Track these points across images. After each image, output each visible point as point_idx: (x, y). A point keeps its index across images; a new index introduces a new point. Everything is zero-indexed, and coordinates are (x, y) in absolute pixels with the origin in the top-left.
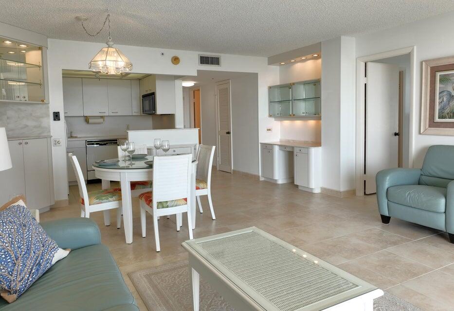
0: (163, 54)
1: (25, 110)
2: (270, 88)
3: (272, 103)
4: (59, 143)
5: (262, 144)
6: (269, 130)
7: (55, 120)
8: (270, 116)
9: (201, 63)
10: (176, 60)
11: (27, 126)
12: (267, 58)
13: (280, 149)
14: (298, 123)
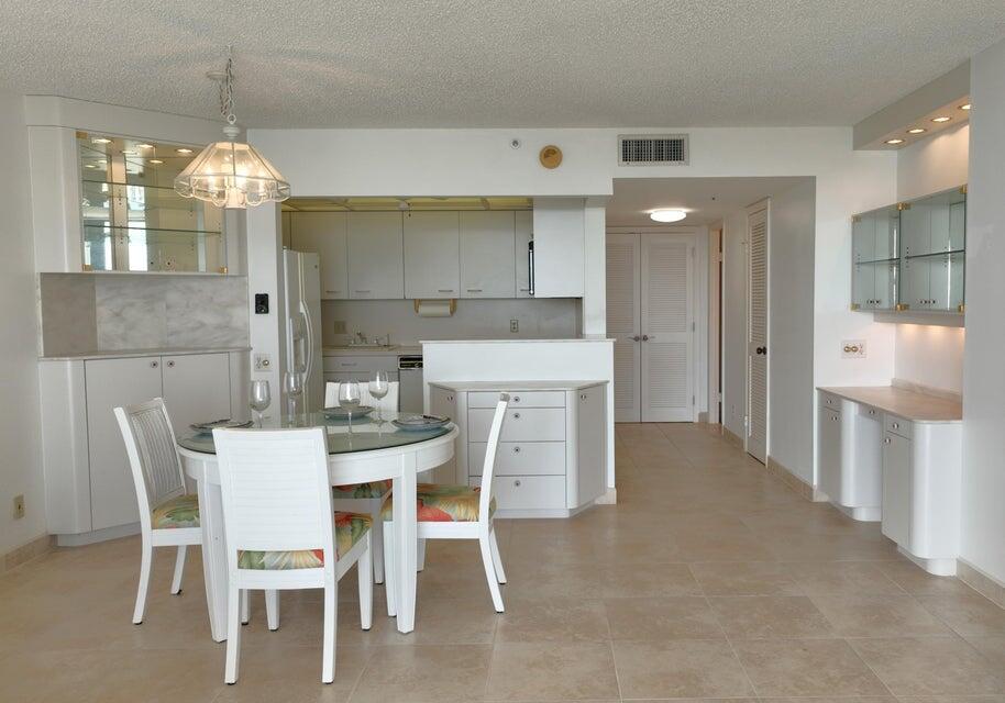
0: (515, 143)
1: (200, 291)
2: (857, 219)
3: (863, 268)
4: (266, 363)
5: (824, 393)
6: (855, 349)
7: (257, 312)
8: (855, 307)
9: (625, 159)
10: (551, 156)
11: (202, 325)
12: (850, 130)
13: (862, 413)
14: (937, 332)
